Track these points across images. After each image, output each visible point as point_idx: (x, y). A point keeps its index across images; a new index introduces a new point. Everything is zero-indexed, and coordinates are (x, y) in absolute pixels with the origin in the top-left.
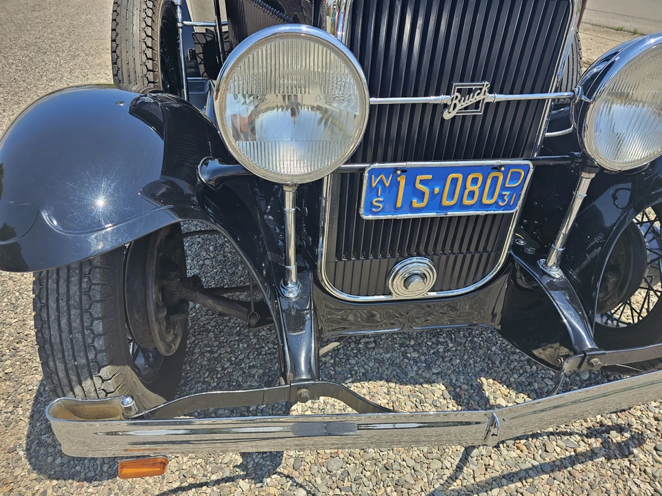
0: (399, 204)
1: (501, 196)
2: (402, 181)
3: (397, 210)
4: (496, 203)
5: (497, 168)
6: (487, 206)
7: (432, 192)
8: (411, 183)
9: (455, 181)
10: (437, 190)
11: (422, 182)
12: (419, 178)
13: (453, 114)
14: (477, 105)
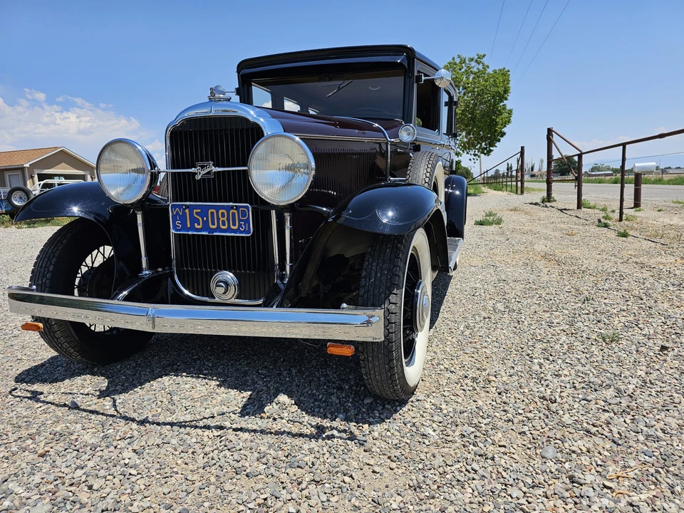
0: (189, 226)
1: (240, 225)
2: (187, 211)
3: (189, 230)
4: (238, 228)
5: (232, 207)
6: (235, 231)
7: (203, 219)
8: (191, 213)
9: (212, 213)
10: (205, 219)
11: (196, 213)
12: (195, 211)
13: (200, 177)
14: (209, 173)
